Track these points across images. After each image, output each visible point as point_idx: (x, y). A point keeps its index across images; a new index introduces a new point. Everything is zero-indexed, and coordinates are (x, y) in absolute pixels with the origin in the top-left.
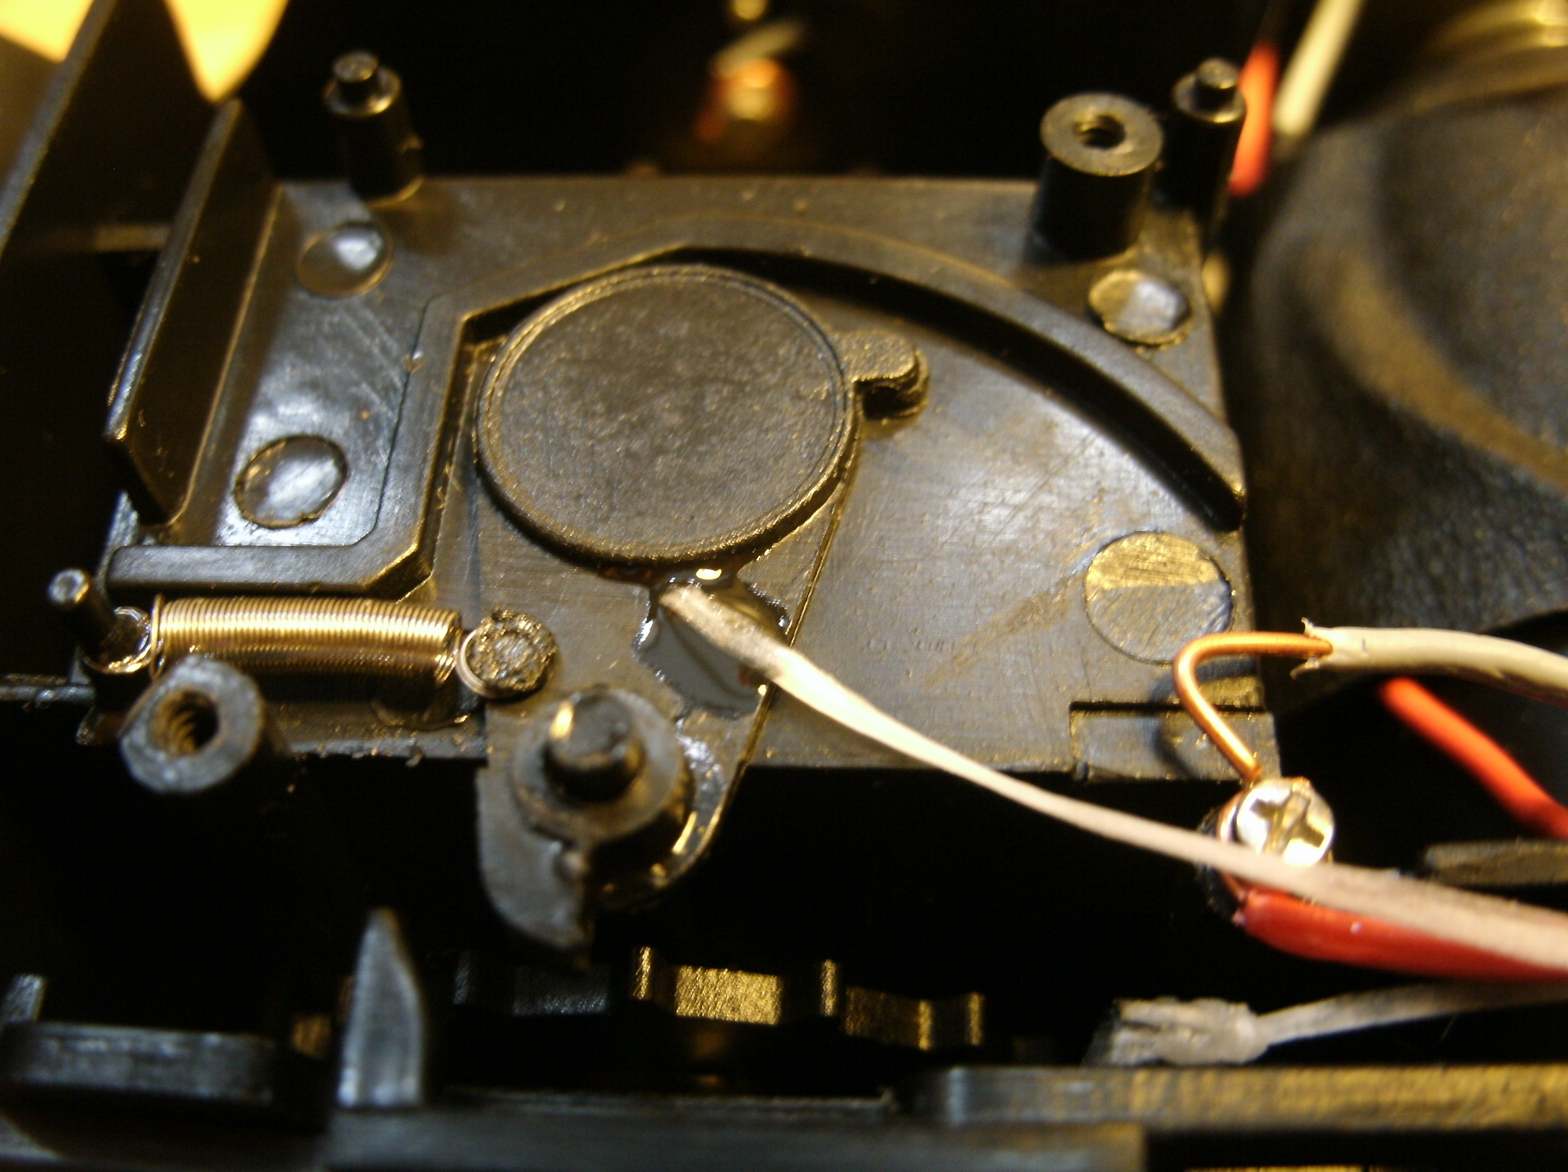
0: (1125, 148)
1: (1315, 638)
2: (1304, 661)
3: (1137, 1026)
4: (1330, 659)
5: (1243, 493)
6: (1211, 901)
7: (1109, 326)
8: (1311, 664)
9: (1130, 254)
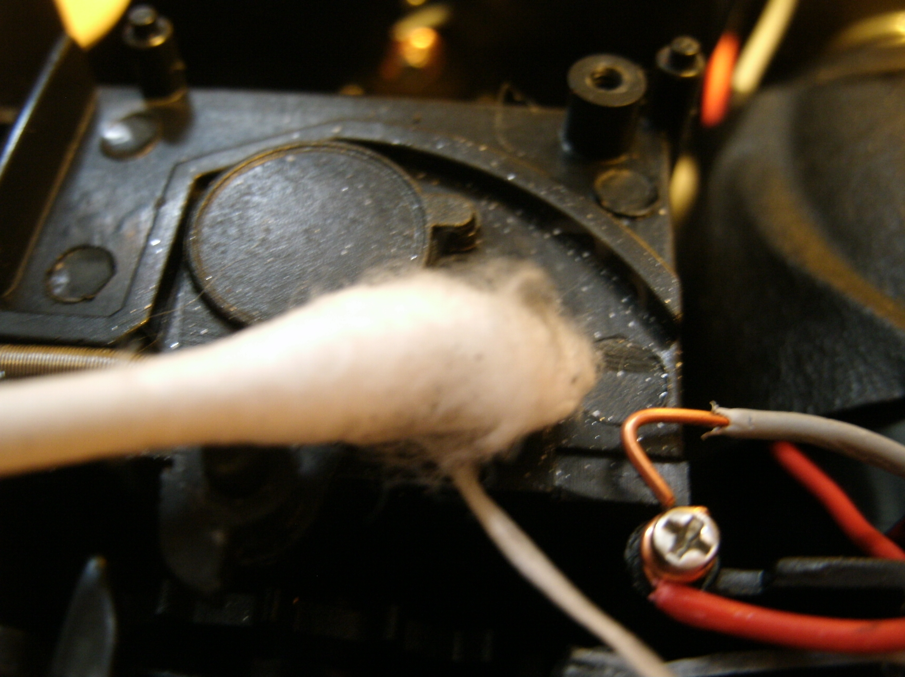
0: (622, 90)
1: (718, 414)
2: (711, 429)
3: (580, 664)
4: (729, 429)
5: (680, 316)
6: (636, 584)
7: (606, 203)
8: (715, 431)
9: (623, 158)
